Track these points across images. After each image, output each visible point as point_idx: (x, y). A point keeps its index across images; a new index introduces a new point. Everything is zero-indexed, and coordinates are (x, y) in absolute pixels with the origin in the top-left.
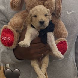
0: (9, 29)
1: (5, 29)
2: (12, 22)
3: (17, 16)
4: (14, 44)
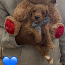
1: (8, 20)
2: (16, 14)
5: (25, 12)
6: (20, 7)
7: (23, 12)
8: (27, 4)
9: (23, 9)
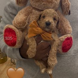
0: (10, 28)
1: (7, 29)
3: (20, 14)
4: (17, 43)
5: (26, 19)
6: (21, 14)
7: (24, 19)
8: (30, 11)
9: (24, 16)
